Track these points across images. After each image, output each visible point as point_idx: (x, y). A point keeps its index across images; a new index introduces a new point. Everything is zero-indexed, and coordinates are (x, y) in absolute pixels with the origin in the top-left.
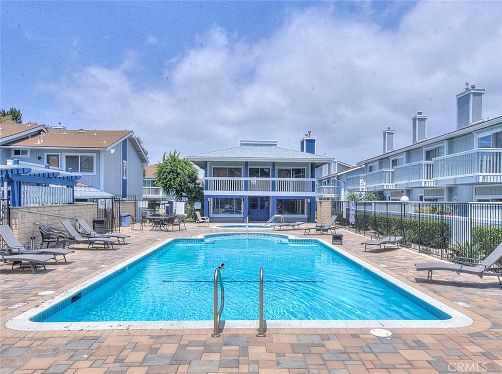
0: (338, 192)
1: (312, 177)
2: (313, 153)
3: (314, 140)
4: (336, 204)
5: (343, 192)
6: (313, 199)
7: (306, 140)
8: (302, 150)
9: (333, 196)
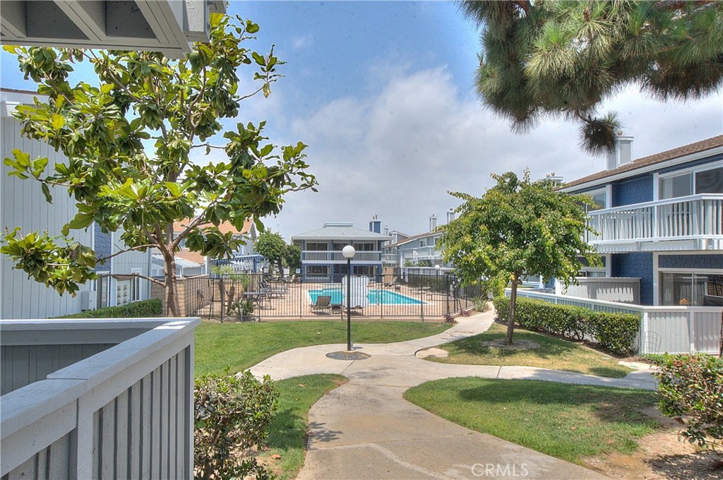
0: (398, 259)
1: (379, 250)
2: (379, 233)
3: (380, 222)
4: (397, 270)
5: (401, 259)
6: (379, 266)
7: (375, 222)
8: (371, 230)
9: (394, 262)
